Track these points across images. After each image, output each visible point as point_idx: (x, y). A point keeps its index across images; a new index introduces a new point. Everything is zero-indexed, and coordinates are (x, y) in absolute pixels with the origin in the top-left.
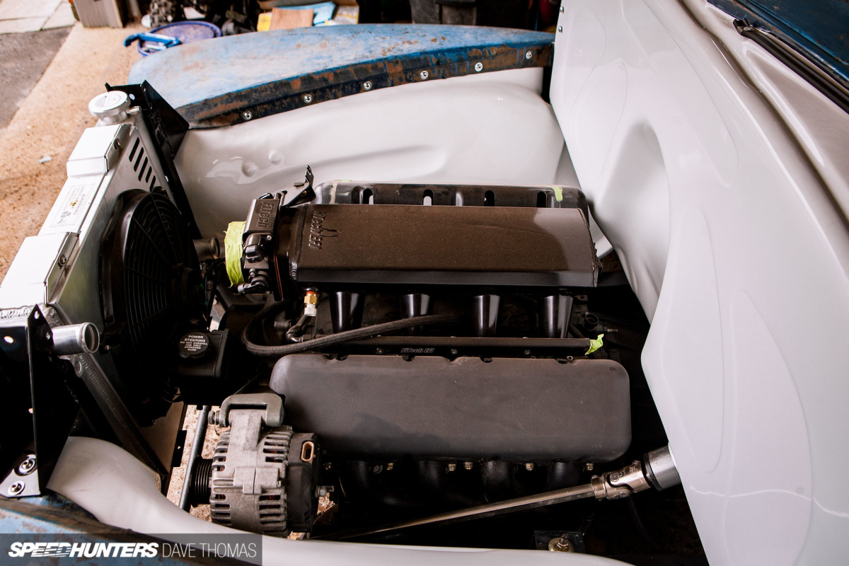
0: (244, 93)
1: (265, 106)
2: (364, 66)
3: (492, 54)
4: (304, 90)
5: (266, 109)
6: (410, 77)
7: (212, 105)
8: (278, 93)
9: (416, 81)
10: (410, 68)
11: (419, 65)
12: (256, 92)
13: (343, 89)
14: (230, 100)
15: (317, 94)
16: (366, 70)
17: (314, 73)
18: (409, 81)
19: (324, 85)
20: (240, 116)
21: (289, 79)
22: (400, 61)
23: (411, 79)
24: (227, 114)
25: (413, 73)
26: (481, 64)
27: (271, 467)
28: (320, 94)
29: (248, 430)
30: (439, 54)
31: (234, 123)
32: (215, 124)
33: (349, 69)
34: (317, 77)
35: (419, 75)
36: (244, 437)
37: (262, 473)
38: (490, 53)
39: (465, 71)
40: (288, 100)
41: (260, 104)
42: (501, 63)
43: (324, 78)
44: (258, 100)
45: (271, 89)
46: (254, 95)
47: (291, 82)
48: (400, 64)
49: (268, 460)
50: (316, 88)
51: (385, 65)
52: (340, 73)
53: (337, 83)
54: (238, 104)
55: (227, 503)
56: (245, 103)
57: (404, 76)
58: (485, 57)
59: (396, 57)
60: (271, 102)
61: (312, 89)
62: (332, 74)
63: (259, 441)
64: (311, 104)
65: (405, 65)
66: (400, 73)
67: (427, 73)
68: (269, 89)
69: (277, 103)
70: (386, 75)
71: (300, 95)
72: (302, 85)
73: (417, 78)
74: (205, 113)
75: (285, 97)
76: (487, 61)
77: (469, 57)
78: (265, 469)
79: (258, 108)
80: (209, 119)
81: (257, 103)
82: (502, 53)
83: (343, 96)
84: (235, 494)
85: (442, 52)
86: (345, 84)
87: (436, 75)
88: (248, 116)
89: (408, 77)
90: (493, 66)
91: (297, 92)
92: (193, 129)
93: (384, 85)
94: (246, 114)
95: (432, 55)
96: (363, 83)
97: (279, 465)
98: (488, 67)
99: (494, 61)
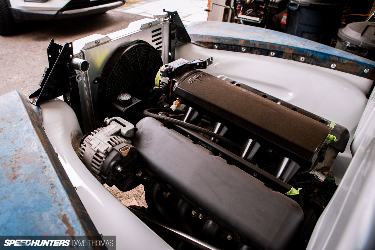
0: (218, 38)
1: (224, 46)
2: (275, 45)
3: (344, 62)
4: (243, 45)
5: (224, 47)
6: (295, 57)
7: (204, 38)
8: (232, 42)
9: (297, 61)
10: (297, 53)
11: (301, 54)
12: (223, 39)
13: (261, 51)
14: (212, 38)
15: (248, 49)
16: (275, 47)
17: (251, 40)
18: (294, 59)
19: (253, 46)
20: (213, 46)
21: (240, 39)
22: (293, 49)
23: (295, 59)
24: (208, 43)
25: (297, 56)
26: (335, 65)
27: (107, 145)
28: (250, 49)
29: (112, 129)
30: (314, 53)
31: (209, 48)
32: (201, 45)
33: (267, 44)
34: (251, 42)
35: (299, 58)
36: (108, 131)
37: (103, 144)
38: (343, 62)
39: (325, 65)
40: (235, 47)
41: (223, 44)
42: (347, 68)
43: (254, 43)
44: (223, 42)
45: (230, 40)
46: (222, 40)
47: (240, 40)
48: (292, 50)
49: (109, 142)
50: (249, 46)
51: (285, 48)
52: (263, 44)
53: (259, 47)
54: (214, 41)
55: (85, 149)
56: (217, 41)
57: (292, 56)
58: (339, 62)
59: (292, 47)
60: (227, 45)
61: (247, 46)
62: (259, 43)
63: (112, 135)
64: (244, 52)
65: (295, 51)
66: (290, 54)
67: (304, 59)
68: (229, 40)
69: (230, 46)
70: (283, 52)
71: (241, 47)
72: (244, 43)
73: (298, 59)
74: (200, 40)
75: (234, 45)
76: (339, 65)
77: (330, 59)
78: (104, 144)
79: (221, 45)
80: (201, 42)
81: (222, 43)
82: (350, 64)
83: (260, 54)
84: (89, 147)
85: (317, 52)
86: (262, 49)
87: (309, 61)
88: (216, 47)
89: (294, 57)
90: (342, 69)
91: (240, 45)
92: (192, 43)
93: (280, 57)
94: (215, 46)
95: (311, 52)
96: (271, 52)
97: (110, 146)
98: (339, 68)
99: (344, 66)
